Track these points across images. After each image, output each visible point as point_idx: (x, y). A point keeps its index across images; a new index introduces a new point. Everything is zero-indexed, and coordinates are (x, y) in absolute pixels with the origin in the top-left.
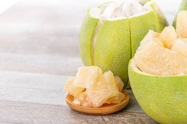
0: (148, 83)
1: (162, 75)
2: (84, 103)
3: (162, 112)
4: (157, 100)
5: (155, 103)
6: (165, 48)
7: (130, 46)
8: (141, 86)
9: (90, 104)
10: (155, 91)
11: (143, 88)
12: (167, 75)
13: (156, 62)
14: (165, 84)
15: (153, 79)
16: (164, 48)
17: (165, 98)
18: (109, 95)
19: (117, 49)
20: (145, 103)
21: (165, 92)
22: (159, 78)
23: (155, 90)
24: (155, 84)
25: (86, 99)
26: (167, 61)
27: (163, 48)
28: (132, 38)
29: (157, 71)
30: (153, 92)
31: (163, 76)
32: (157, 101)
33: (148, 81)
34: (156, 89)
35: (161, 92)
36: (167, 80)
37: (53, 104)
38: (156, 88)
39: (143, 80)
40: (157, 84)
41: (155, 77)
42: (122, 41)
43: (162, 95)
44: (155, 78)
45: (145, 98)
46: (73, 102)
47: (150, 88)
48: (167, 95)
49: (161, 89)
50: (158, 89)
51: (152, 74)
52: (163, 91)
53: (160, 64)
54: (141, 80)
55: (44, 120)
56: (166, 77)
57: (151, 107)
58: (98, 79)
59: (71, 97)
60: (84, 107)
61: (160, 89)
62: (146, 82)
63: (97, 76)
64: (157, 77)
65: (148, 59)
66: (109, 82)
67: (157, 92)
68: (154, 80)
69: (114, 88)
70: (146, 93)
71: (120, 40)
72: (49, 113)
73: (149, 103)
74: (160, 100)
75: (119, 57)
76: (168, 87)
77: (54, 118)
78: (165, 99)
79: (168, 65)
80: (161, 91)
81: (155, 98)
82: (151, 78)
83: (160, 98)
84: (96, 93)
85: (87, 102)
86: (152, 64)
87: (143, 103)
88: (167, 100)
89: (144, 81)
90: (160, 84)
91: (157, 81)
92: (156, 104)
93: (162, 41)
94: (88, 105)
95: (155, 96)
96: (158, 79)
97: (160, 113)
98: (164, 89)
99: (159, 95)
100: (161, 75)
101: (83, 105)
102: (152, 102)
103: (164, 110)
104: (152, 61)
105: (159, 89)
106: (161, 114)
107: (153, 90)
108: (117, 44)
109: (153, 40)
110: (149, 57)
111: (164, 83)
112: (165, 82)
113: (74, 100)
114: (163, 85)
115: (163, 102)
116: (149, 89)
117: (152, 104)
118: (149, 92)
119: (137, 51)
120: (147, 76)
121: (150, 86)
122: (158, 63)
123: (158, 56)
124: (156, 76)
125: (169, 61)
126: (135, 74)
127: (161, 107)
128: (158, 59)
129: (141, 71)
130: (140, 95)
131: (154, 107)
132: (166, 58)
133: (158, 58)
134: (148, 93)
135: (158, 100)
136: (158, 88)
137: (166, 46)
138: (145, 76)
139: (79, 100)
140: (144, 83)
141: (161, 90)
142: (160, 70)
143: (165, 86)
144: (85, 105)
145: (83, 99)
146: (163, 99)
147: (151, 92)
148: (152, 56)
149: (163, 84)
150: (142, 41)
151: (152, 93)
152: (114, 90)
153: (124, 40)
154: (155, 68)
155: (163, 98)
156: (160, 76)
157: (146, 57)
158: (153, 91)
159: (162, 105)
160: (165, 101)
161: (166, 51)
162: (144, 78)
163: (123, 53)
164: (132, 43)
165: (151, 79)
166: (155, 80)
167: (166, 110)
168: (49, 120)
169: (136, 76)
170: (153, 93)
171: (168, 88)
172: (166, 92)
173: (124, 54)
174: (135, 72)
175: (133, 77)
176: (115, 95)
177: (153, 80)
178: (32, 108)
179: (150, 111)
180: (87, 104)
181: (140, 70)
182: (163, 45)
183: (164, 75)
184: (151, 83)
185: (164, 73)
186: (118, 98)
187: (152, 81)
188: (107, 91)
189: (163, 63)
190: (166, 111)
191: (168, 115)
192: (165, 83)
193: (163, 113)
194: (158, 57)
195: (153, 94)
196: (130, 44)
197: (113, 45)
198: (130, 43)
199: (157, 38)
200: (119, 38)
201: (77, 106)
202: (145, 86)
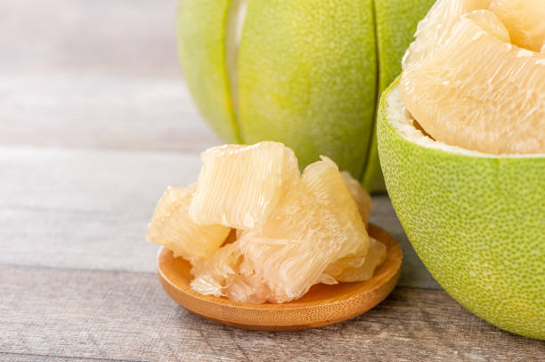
0: (460, 183)
1: (514, 153)
2: (236, 286)
3: (517, 290)
4: (496, 247)
5: (490, 257)
6: (516, 47)
7: (373, 40)
8: (434, 194)
9: (262, 290)
10: (488, 214)
11: (441, 204)
12: (534, 152)
13: (487, 101)
14: (526, 187)
15: (480, 169)
16: (513, 49)
17: (527, 240)
18: (331, 251)
19: (327, 51)
20: (450, 258)
21: (528, 217)
22: (502, 163)
23: (487, 210)
24: (489, 187)
25: (243, 271)
26: (529, 95)
27: (509, 46)
28: (377, 9)
29: (494, 136)
30: (480, 217)
31: (518, 156)
32: (498, 250)
33: (461, 177)
34: (491, 207)
35: (512, 217)
36: (533, 171)
37: (94, 267)
38: (491, 203)
39: (441, 172)
40: (498, 188)
41: (489, 160)
42: (344, 21)
43: (516, 230)
44: (487, 164)
45: (449, 240)
46: (192, 284)
47: (469, 203)
48: (534, 227)
49: (513, 206)
50: (500, 207)
51: (474, 147)
52: (518, 213)
53: (503, 109)
54: (433, 171)
55: (65, 334)
56: (530, 160)
57: (472, 274)
58: (284, 194)
59: (180, 265)
60: (240, 303)
61: (508, 205)
62: (452, 180)
63: (280, 181)
64: (496, 161)
65: (453, 90)
66: (326, 203)
67: (495, 218)
68: (484, 171)
69: (349, 225)
70: (452, 221)
71: (333, 17)
72: (85, 306)
73: (465, 258)
74: (509, 247)
75: (335, 83)
76: (540, 197)
77: (105, 322)
78: (528, 243)
79: (535, 113)
80: (511, 212)
81: (488, 238)
82: (473, 163)
83: (507, 241)
84: (283, 246)
85: (248, 284)
86: (470, 111)
87: (441, 258)
88: (537, 246)
89: (445, 176)
90: (509, 187)
91: (496, 176)
92: (493, 263)
93: (503, 21)
94: (253, 296)
95: (488, 231)
96: (498, 170)
97: (509, 294)
98: (525, 204)
99: (506, 228)
100: (509, 152)
101: (234, 294)
102: (476, 256)
103: (522, 284)
104: (471, 98)
105: (506, 208)
106: (511, 297)
107: (482, 209)
108: (323, 33)
109: (467, 17)
110: (459, 82)
111: (522, 183)
112: (528, 180)
113: (193, 278)
114: (521, 189)
115: (518, 254)
116: (466, 205)
117: (477, 263)
118: (464, 216)
119: (404, 59)
120: (457, 158)
121: (470, 195)
122: (495, 104)
123: (490, 81)
124: (492, 156)
125: (534, 96)
126: (407, 150)
127: (511, 272)
128: (494, 91)
129: (430, 137)
130: (430, 230)
131: (485, 274)
132: (524, 85)
133: (491, 88)
134: (460, 222)
135: (501, 248)
136: (501, 203)
137: (517, 40)
138: (449, 158)
139: (216, 278)
140: (446, 184)
141: (514, 210)
142: (506, 133)
143: (526, 195)
144: (241, 294)
145: (232, 272)
146: (519, 243)
147: (474, 218)
148: (468, 80)
149: (519, 185)
150: (425, 20)
151: (477, 220)
152: (348, 230)
153: (349, 18)
154: (482, 123)
155: (519, 240)
156: (504, 156)
157: (446, 83)
158: (479, 212)
159: (516, 266)
160: (528, 252)
161: (523, 58)
162: (443, 164)
163: (349, 68)
164: (379, 28)
165: (472, 167)
166: (489, 170)
167: (530, 283)
168: (84, 333)
169: (411, 158)
170: (481, 223)
171: (538, 201)
172: (532, 215)
173: (353, 71)
174: (407, 144)
175: (400, 163)
176: (354, 251)
177: (480, 174)
178: (18, 284)
179: (469, 288)
180: (250, 292)
181: (425, 134)
182: (506, 34)
183: (521, 153)
184: (472, 185)
185: (520, 145)
186: (363, 261)
187: (476, 177)
188: (323, 235)
189: (513, 106)
190: (530, 286)
191: (537, 301)
192: (526, 184)
193: (517, 294)
194: (493, 82)
195: (481, 227)
196: (372, 34)
197: (310, 39)
198: (371, 27)
199: (483, 11)
200: (332, 12)
201: (208, 300)
202: (451, 196)
